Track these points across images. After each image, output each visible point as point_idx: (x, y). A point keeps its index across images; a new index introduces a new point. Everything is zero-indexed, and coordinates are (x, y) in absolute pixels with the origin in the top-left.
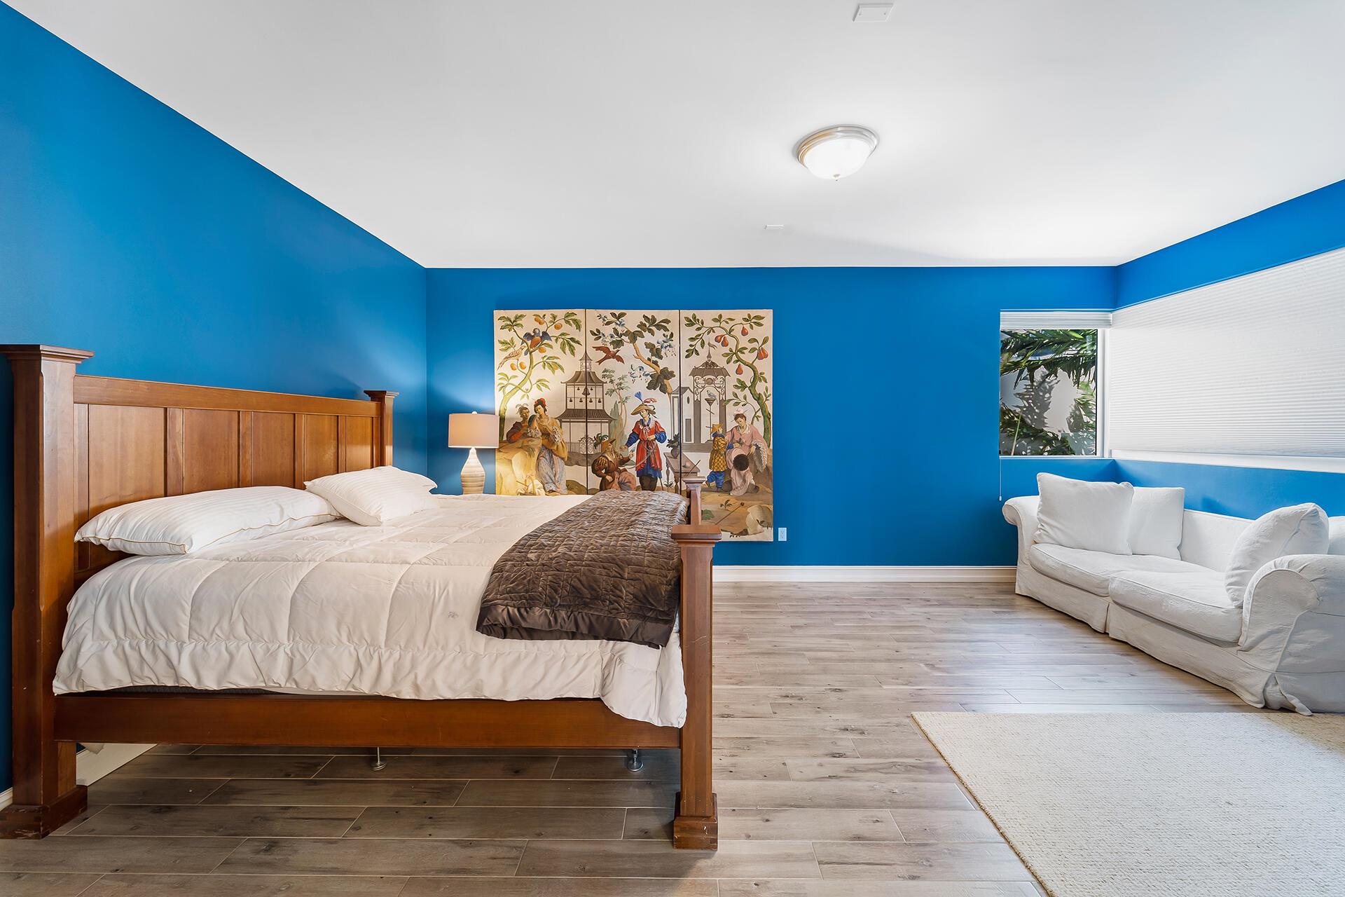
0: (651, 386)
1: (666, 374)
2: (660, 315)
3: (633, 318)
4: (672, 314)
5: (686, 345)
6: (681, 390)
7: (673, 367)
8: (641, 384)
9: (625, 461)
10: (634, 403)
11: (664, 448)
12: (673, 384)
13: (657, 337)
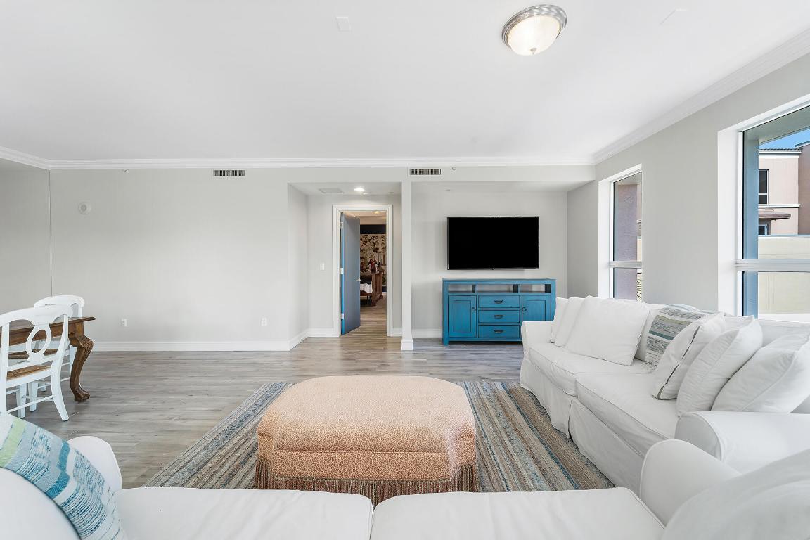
0: (374, 251)
1: (377, 249)
2: (375, 235)
3: (370, 236)
4: (379, 235)
5: (381, 242)
6: (380, 252)
7: (378, 247)
8: (371, 251)
9: (368, 268)
10: (369, 256)
11: (376, 265)
12: (379, 251)
13: (375, 240)
